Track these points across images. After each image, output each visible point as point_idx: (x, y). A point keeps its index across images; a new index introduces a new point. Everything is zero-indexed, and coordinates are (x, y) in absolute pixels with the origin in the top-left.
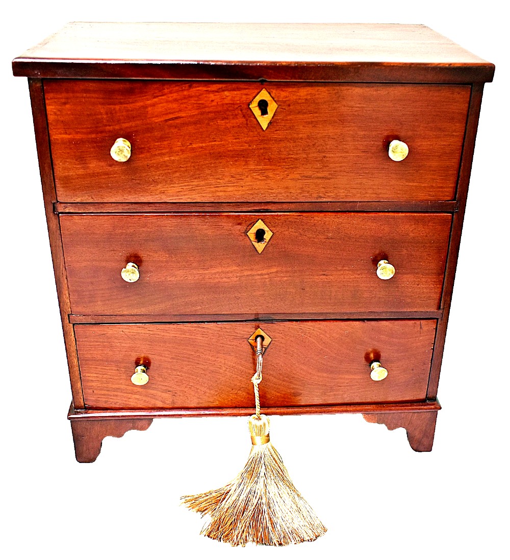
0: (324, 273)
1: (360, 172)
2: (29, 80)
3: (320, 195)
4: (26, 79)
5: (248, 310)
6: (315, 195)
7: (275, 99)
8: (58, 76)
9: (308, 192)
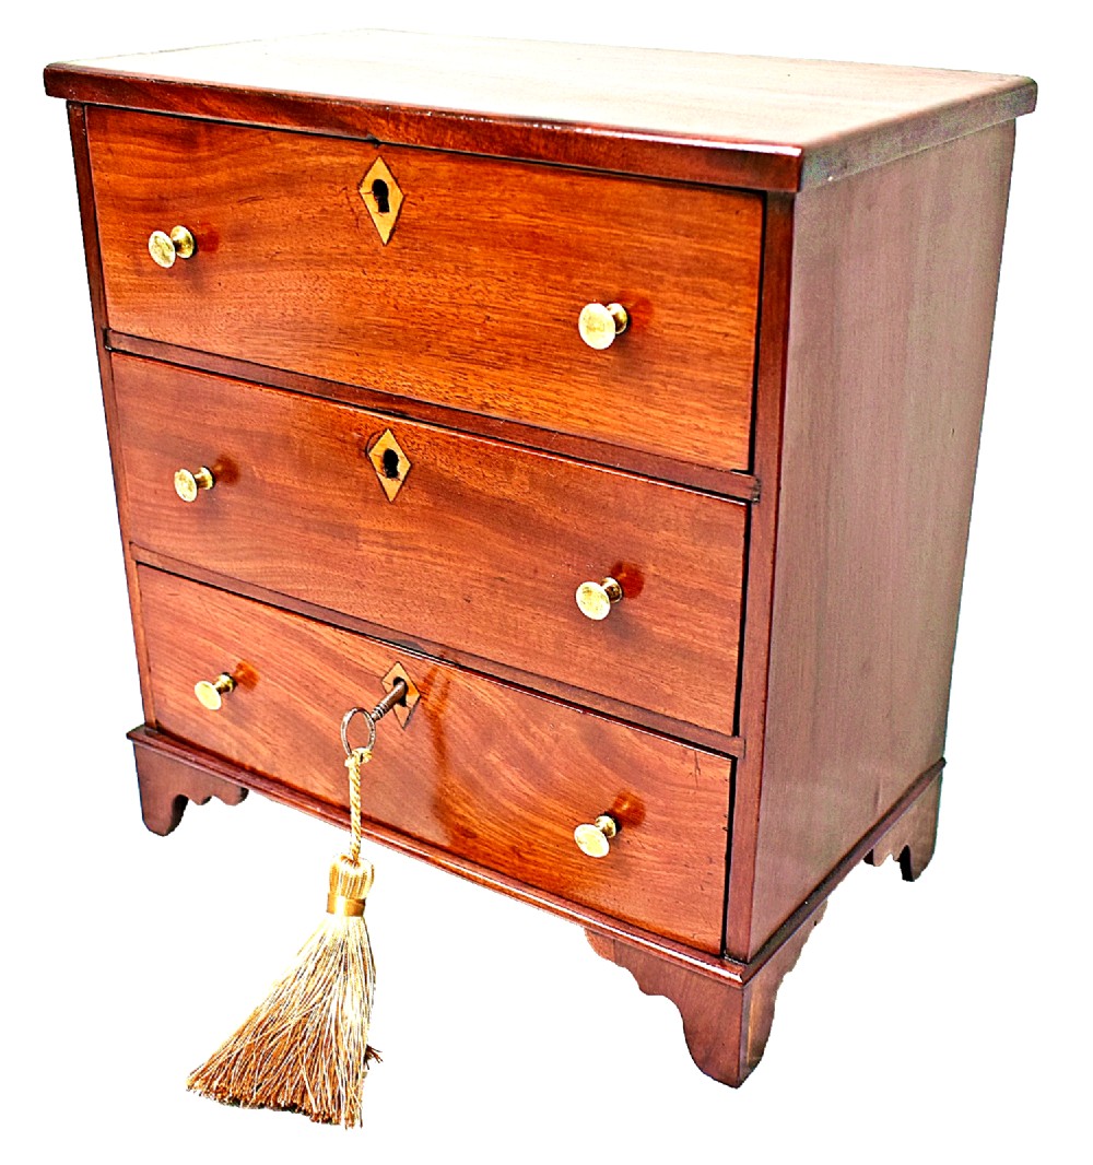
0: (502, 576)
1: (555, 364)
2: (68, 103)
3: (487, 400)
4: (63, 101)
5: (378, 616)
6: (477, 400)
7: (400, 181)
8: (97, 100)
9: (465, 390)
